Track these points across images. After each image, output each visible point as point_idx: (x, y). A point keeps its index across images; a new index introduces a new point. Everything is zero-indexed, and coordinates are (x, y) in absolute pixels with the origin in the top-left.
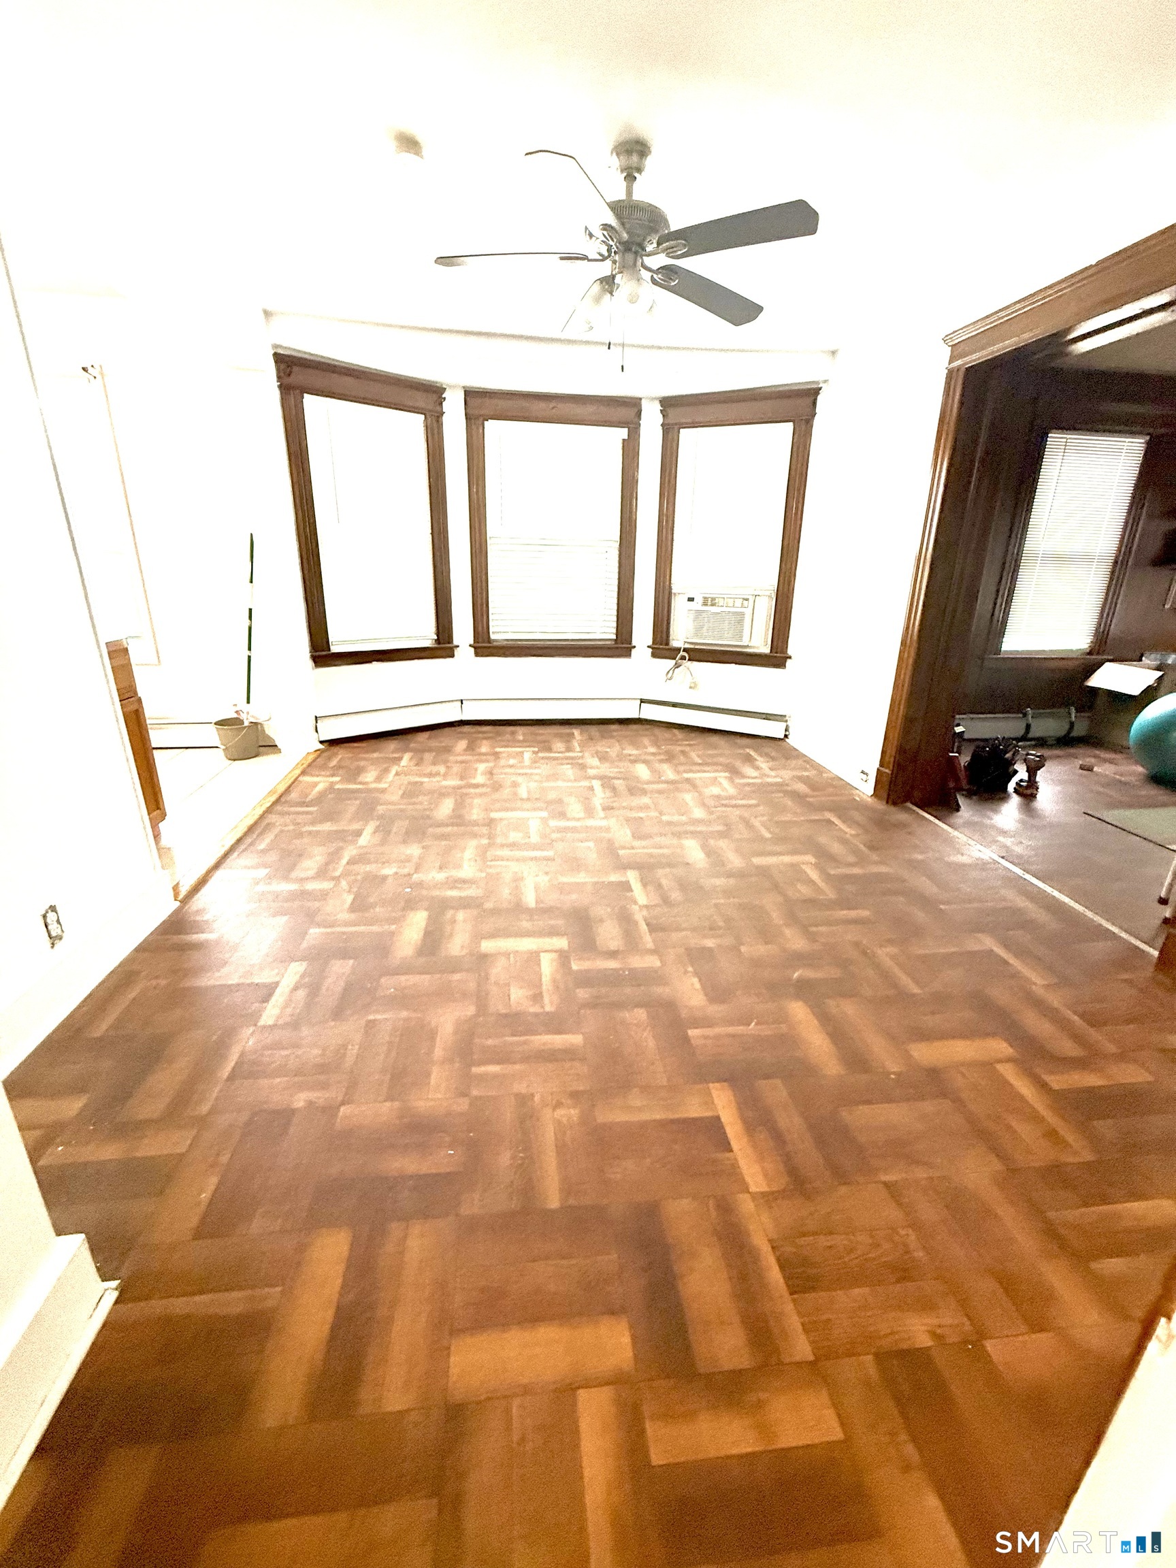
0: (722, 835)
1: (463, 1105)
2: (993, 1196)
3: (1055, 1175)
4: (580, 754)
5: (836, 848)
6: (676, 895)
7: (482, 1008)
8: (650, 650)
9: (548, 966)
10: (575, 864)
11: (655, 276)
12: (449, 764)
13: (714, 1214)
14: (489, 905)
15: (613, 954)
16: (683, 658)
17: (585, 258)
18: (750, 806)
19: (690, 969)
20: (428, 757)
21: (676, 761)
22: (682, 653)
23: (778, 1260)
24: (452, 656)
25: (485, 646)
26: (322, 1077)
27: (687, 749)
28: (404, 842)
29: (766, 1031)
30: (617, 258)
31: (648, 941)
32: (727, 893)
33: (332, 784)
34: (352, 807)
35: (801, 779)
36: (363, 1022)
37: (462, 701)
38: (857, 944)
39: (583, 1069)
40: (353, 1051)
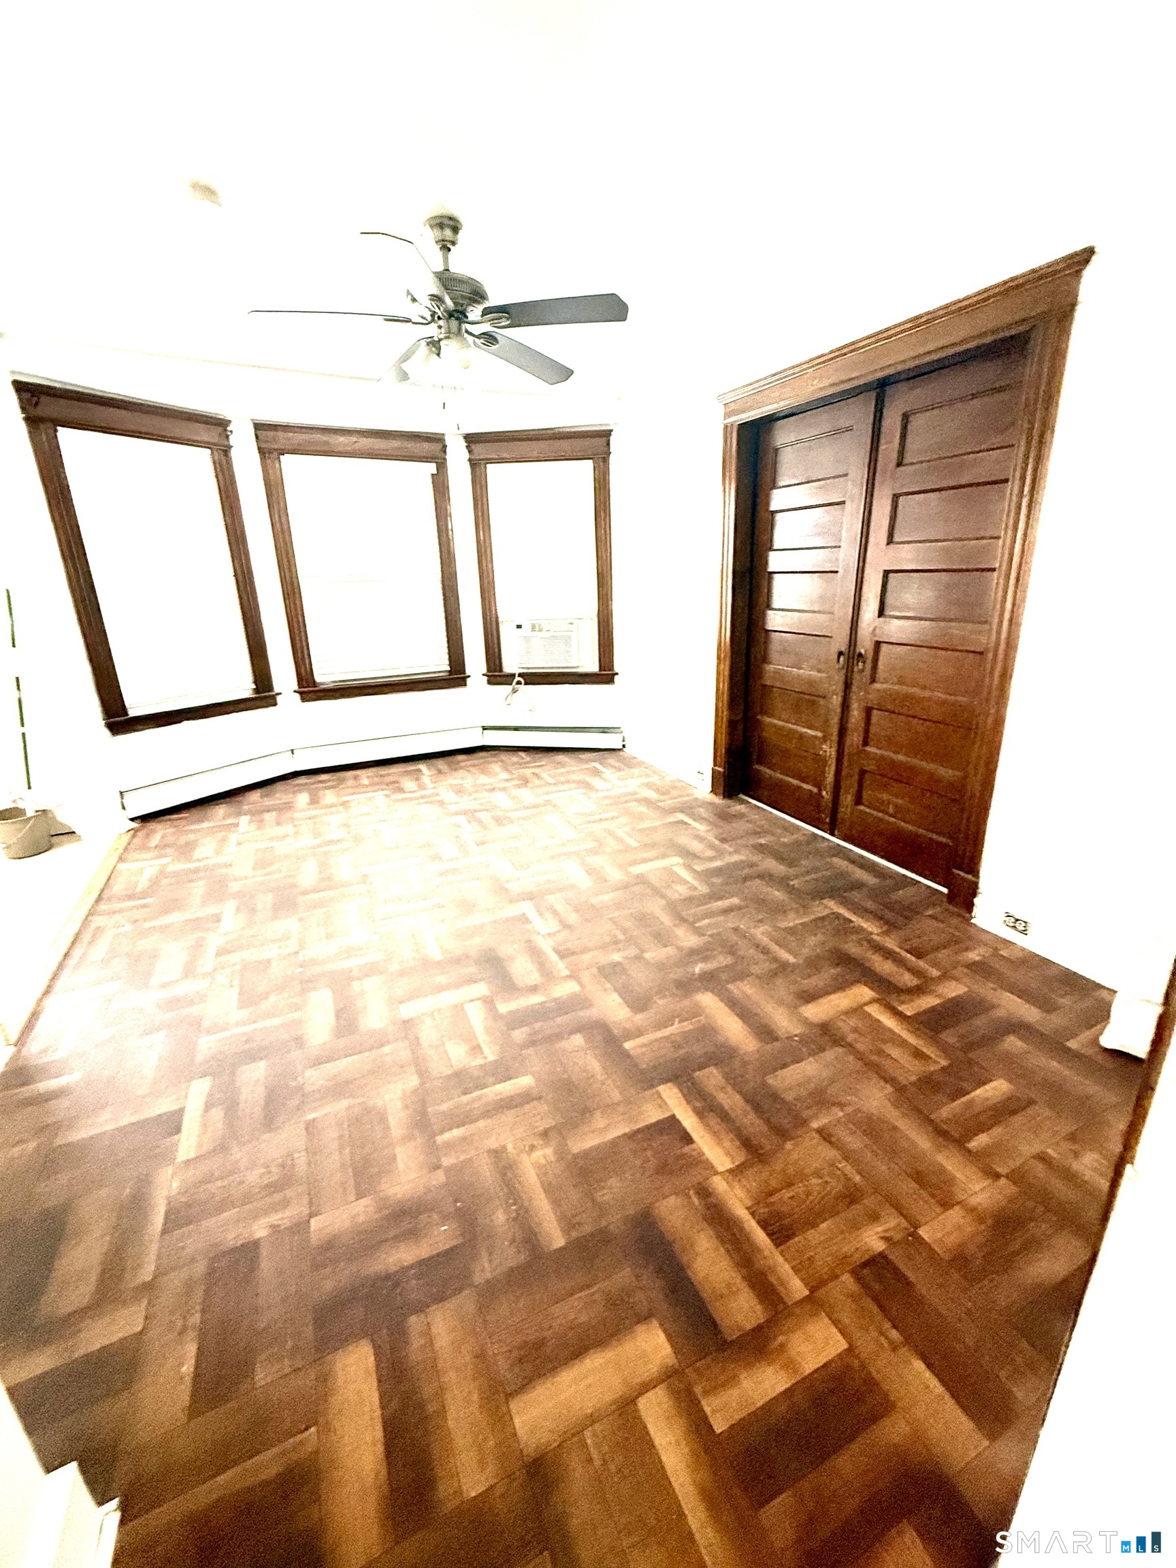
0: (594, 852)
1: (440, 1177)
2: (894, 1116)
3: (928, 1084)
4: (434, 791)
5: (696, 846)
6: (573, 918)
7: (423, 1073)
8: (486, 678)
9: (477, 1016)
10: (468, 907)
11: (477, 340)
12: (296, 823)
13: (696, 1201)
14: (394, 967)
15: (534, 989)
16: (519, 683)
17: (408, 321)
18: (612, 818)
19: (608, 986)
20: (269, 817)
21: (530, 785)
22: (517, 679)
23: (758, 1222)
24: (275, 704)
25: (309, 689)
26: (277, 1197)
27: (537, 771)
28: (275, 918)
29: (687, 1026)
30: (441, 323)
31: (561, 967)
32: (618, 906)
33: (164, 866)
34: (198, 889)
35: (648, 785)
36: (302, 1126)
37: (292, 751)
38: (736, 930)
39: (543, 1108)
40: (301, 1160)
